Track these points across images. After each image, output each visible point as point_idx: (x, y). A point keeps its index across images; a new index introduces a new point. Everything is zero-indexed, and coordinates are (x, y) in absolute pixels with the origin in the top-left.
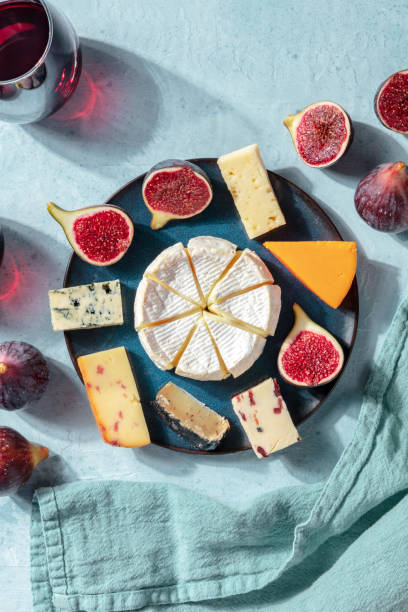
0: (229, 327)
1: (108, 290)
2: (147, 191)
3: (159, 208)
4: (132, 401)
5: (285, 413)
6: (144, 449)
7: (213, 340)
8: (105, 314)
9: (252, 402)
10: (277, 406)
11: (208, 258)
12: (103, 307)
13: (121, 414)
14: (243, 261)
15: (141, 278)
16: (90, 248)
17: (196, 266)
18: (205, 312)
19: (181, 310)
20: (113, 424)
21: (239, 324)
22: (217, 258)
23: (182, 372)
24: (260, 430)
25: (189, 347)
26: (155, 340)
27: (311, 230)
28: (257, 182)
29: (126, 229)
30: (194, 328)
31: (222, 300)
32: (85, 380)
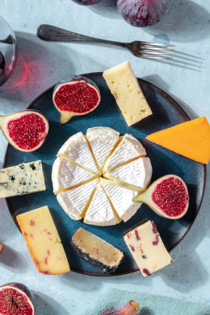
0: (118, 187)
1: (34, 168)
2: (56, 98)
3: (66, 109)
4: (56, 243)
5: (161, 244)
6: (66, 275)
7: (108, 197)
8: (33, 184)
9: (138, 238)
10: (155, 240)
11: (100, 142)
12: (31, 180)
13: (48, 252)
14: (124, 143)
15: (56, 157)
16: (20, 140)
17: (93, 148)
18: (101, 178)
19: (85, 179)
20: (44, 260)
21: (124, 185)
22: (107, 141)
23: (88, 221)
24: (144, 257)
25: (92, 203)
26: (69, 200)
27: (170, 117)
28: (130, 87)
29: (43, 126)
30: (95, 190)
31: (112, 170)
32: (22, 230)
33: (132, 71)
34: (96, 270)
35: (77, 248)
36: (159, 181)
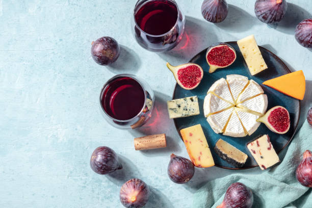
0: (247, 113)
1: (192, 100)
2: (208, 56)
3: (213, 64)
4: (205, 148)
5: (273, 150)
7: (239, 119)
8: (192, 110)
9: (258, 145)
10: (269, 147)
11: (236, 83)
12: (190, 108)
14: (251, 85)
15: (206, 95)
16: (185, 81)
17: (231, 88)
18: (235, 107)
19: (225, 107)
20: (198, 158)
21: (250, 111)
24: (262, 157)
25: (229, 122)
26: (215, 120)
28: (255, 50)
29: (200, 73)
30: (231, 114)
31: (243, 102)
32: (184, 139)
33: (256, 41)
34: (230, 166)
35: (219, 152)
36: (272, 110)
